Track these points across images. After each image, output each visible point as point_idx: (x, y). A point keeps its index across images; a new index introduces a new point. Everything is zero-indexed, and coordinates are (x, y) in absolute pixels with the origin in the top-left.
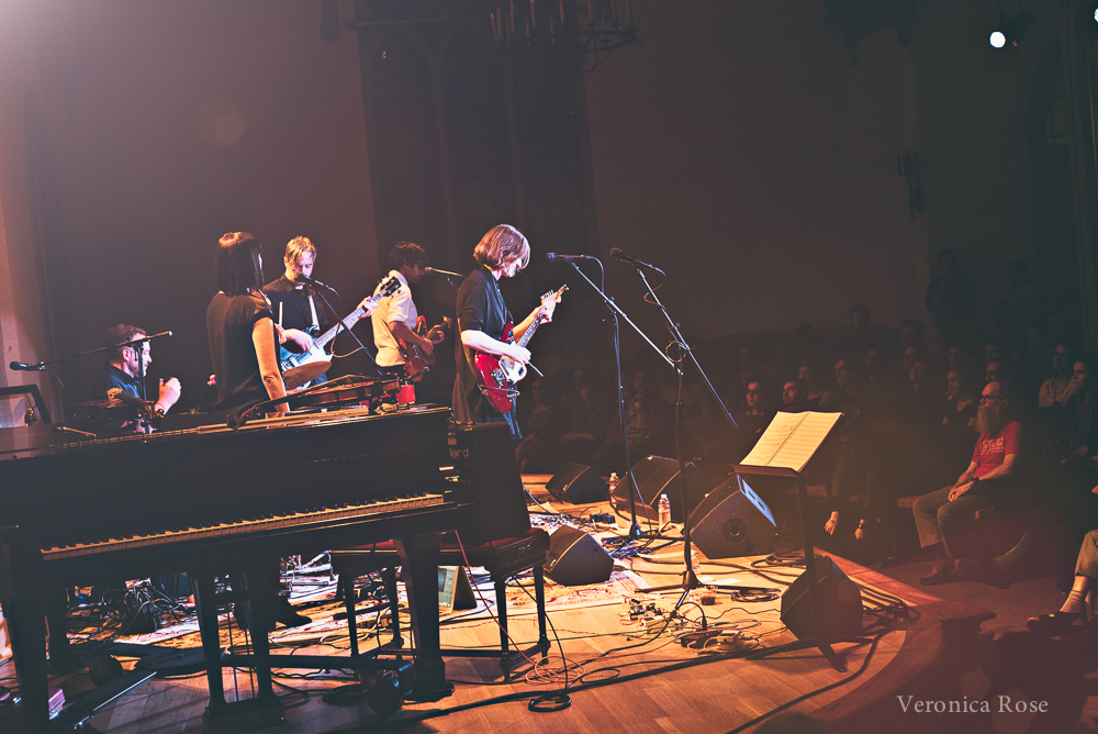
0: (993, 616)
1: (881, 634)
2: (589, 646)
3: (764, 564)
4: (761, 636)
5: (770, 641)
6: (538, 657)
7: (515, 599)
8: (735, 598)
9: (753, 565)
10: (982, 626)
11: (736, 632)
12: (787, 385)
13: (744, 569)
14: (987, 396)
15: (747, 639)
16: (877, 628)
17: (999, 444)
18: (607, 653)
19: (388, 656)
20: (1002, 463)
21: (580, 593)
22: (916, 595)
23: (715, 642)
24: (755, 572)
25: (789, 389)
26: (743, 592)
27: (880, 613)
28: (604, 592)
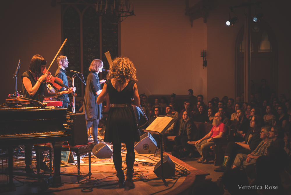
0: (209, 174)
1: (179, 177)
2: (102, 175)
3: (153, 156)
4: (148, 176)
5: (150, 177)
6: (88, 177)
7: (85, 161)
8: (143, 165)
9: (150, 156)
10: (206, 177)
11: (141, 174)
12: (167, 108)
13: (147, 157)
14: (216, 116)
15: (144, 176)
16: (178, 176)
17: (218, 129)
18: (107, 177)
19: (48, 174)
20: (219, 134)
21: (103, 161)
22: (190, 167)
23: (136, 176)
24: (150, 158)
25: (168, 109)
26: (146, 164)
27: (180, 172)
28: (109, 161)
